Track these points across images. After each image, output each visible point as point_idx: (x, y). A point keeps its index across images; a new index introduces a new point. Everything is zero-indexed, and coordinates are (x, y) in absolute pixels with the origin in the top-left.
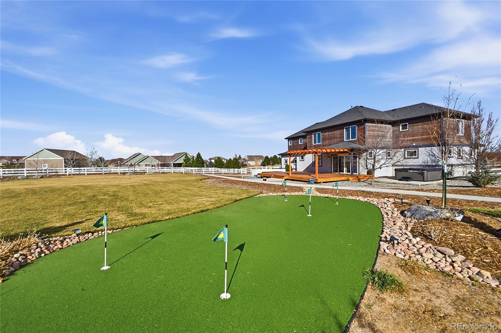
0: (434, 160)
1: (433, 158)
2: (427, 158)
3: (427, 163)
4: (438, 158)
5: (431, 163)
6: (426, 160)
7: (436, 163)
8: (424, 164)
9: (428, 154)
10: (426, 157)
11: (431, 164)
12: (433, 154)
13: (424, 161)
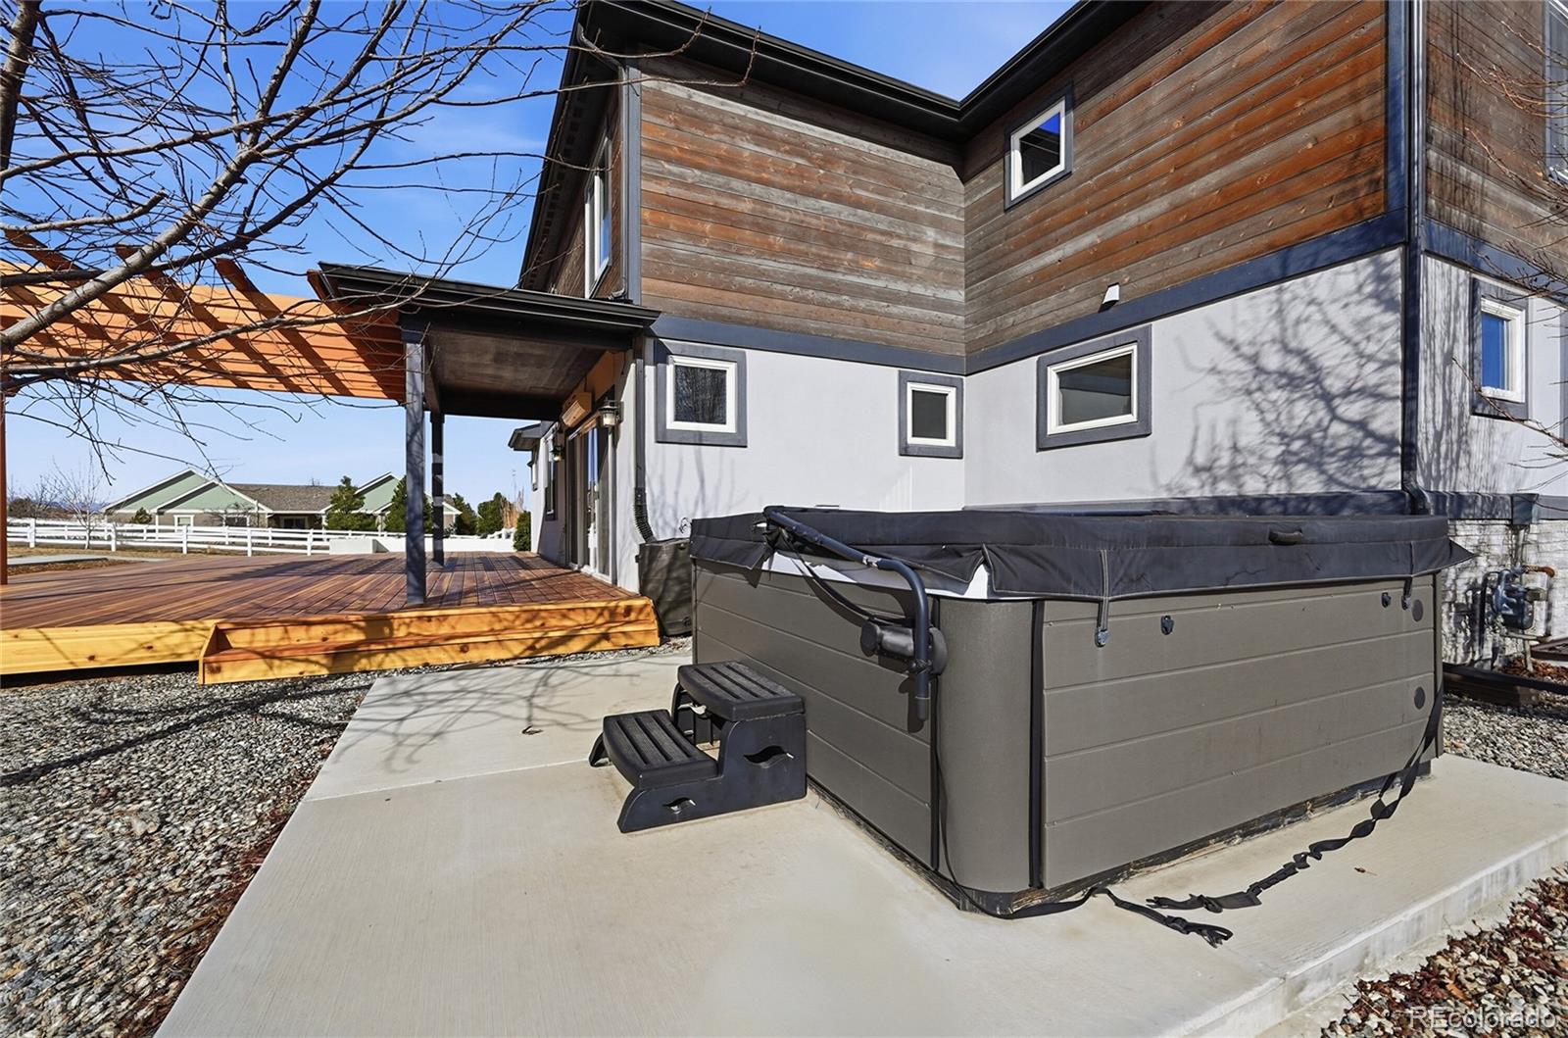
0: (1307, 437)
1: (1304, 412)
2: (1234, 422)
3: (1234, 472)
4: (1352, 410)
5: (1272, 470)
6: (1227, 444)
7: (1332, 466)
8: (1207, 493)
9: (1242, 366)
10: (1227, 409)
11: (1277, 489)
12: (1295, 366)
13: (1200, 459)
